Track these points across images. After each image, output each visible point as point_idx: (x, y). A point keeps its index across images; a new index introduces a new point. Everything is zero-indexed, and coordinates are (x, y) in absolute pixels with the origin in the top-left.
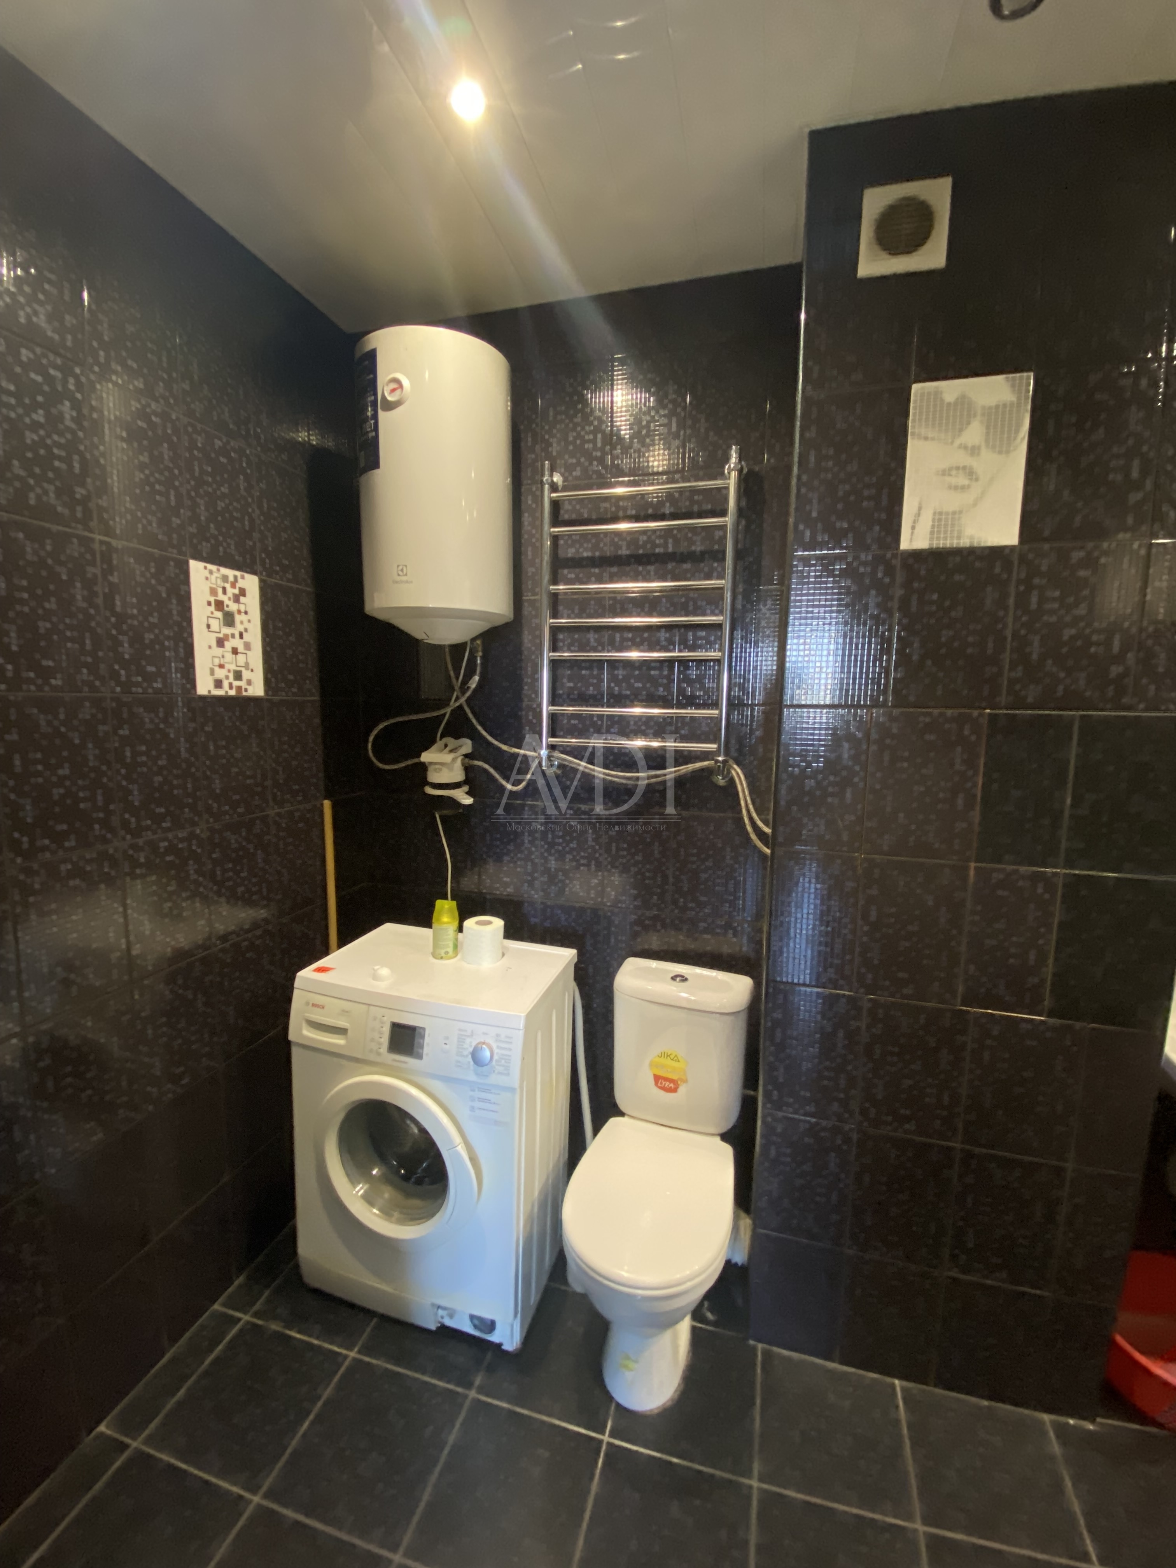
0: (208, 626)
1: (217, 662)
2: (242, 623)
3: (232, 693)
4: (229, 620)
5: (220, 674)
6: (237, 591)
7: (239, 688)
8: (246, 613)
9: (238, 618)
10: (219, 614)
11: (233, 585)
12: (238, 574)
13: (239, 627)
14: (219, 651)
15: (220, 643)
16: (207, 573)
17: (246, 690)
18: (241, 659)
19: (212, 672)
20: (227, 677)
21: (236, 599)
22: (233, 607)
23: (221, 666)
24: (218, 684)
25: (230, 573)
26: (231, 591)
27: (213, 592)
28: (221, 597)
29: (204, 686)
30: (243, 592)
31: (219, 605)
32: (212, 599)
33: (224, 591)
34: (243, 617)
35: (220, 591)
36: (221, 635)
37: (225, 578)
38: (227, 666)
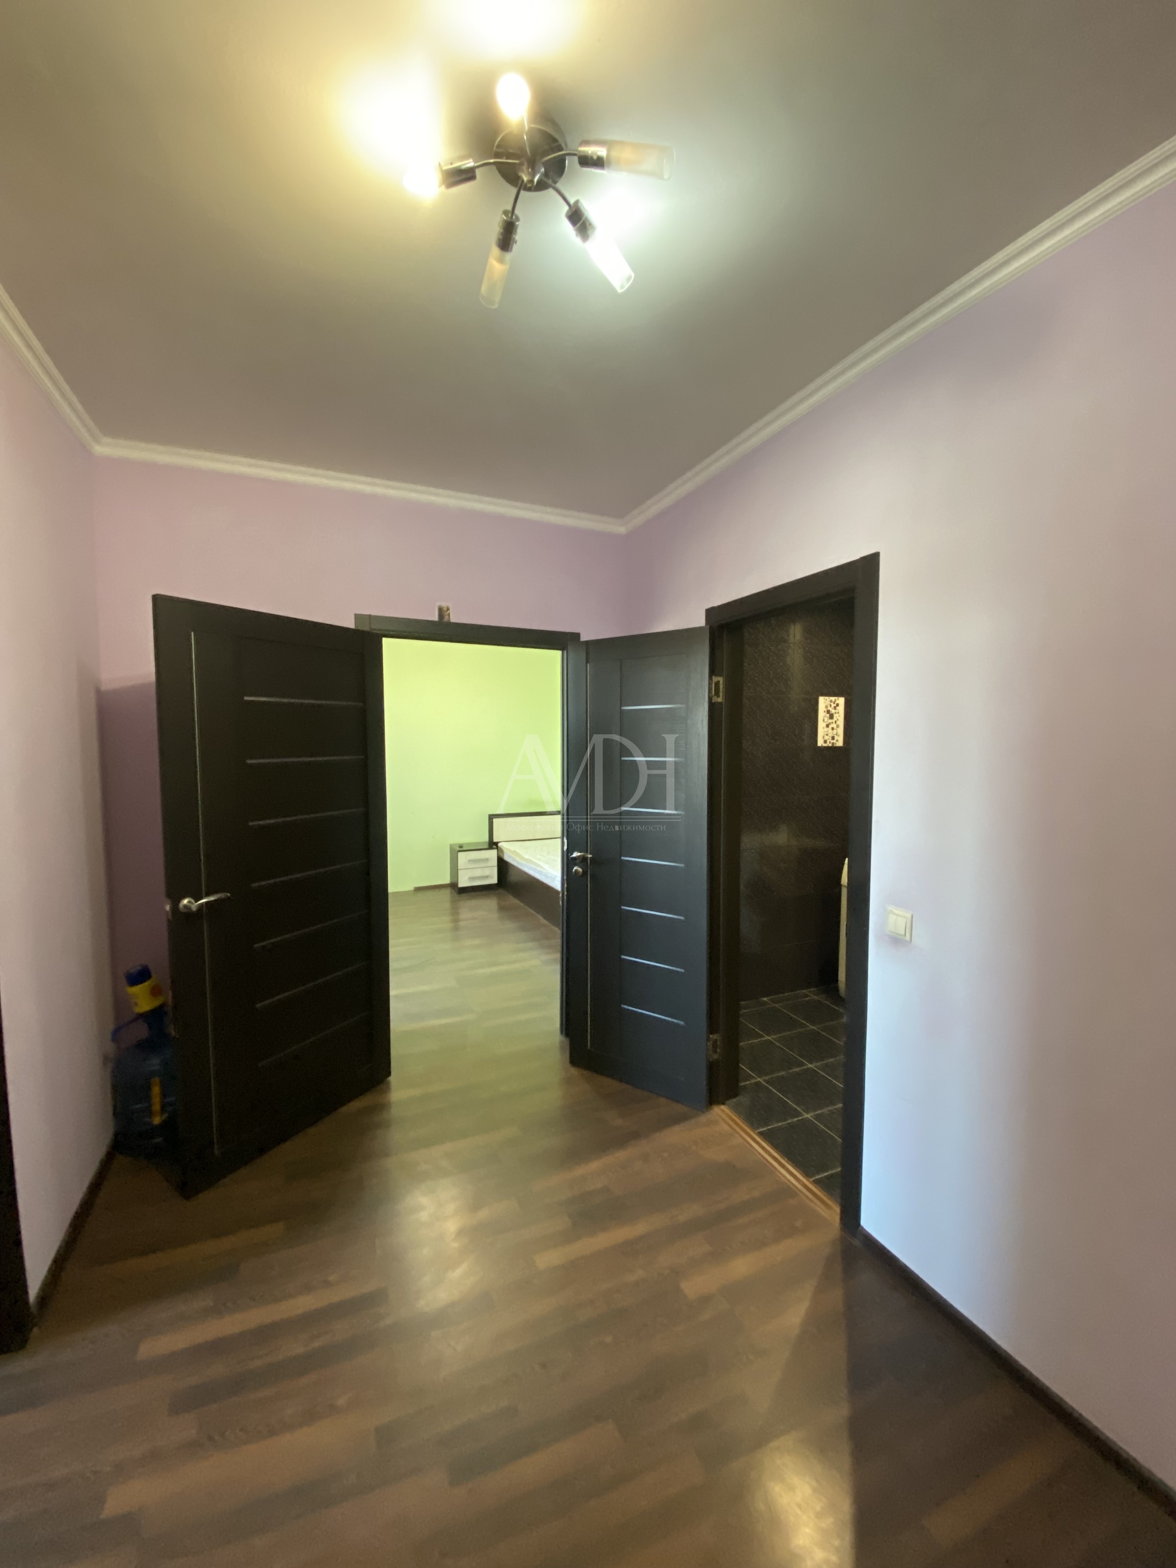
0: (824, 720)
1: (826, 733)
2: (836, 717)
3: (830, 745)
4: (831, 717)
5: (826, 738)
6: (835, 705)
7: (833, 743)
8: (838, 713)
9: (835, 715)
10: (828, 715)
11: (834, 703)
12: (836, 698)
13: (835, 719)
14: (826, 729)
15: (828, 726)
16: (825, 700)
17: (836, 744)
18: (835, 732)
19: (824, 737)
20: (829, 739)
21: (835, 708)
22: (833, 711)
23: (827, 735)
24: (825, 742)
25: (833, 699)
26: (833, 705)
27: (826, 707)
28: (829, 708)
29: (820, 743)
30: (838, 705)
31: (828, 712)
32: (826, 710)
33: (831, 706)
34: (837, 715)
35: (829, 706)
36: (828, 723)
37: (831, 701)
38: (829, 735)
